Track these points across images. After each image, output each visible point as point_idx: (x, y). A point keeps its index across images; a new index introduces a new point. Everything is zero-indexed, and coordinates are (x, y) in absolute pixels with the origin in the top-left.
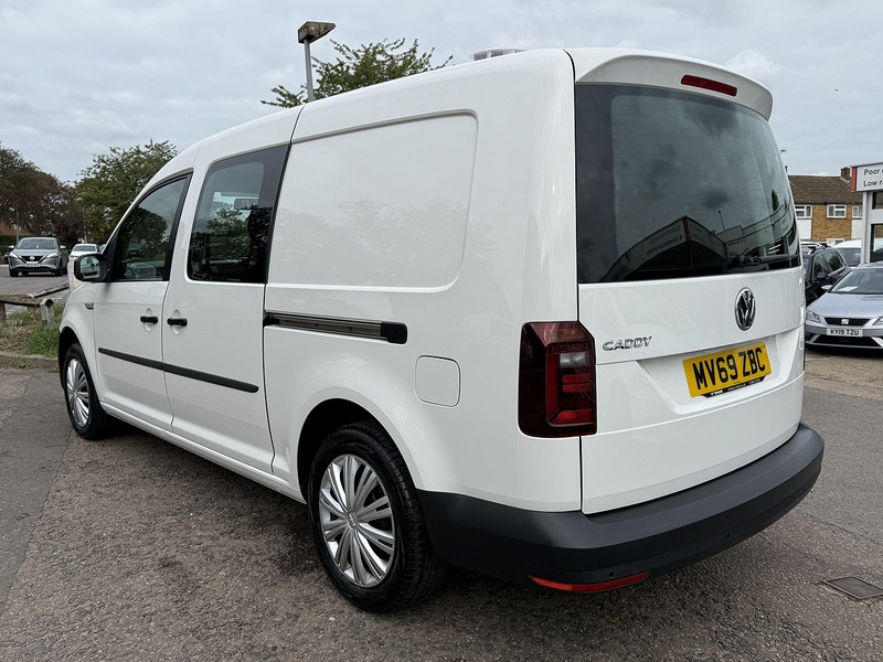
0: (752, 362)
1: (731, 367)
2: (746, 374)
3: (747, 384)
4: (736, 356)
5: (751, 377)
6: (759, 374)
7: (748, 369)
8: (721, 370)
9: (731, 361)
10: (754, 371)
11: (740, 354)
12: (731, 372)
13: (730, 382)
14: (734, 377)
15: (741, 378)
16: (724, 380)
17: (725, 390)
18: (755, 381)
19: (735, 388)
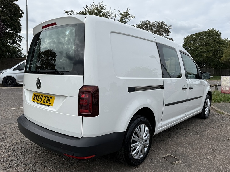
0: (47, 100)
1: (41, 98)
2: (44, 102)
3: (43, 105)
4: (43, 96)
5: (45, 104)
6: (48, 104)
7: (45, 101)
8: (39, 98)
9: (41, 97)
10: (47, 103)
11: (45, 96)
12: (40, 100)
13: (39, 102)
14: (41, 101)
15: (42, 102)
16: (38, 101)
17: (37, 103)
18: (46, 105)
19: (39, 104)
